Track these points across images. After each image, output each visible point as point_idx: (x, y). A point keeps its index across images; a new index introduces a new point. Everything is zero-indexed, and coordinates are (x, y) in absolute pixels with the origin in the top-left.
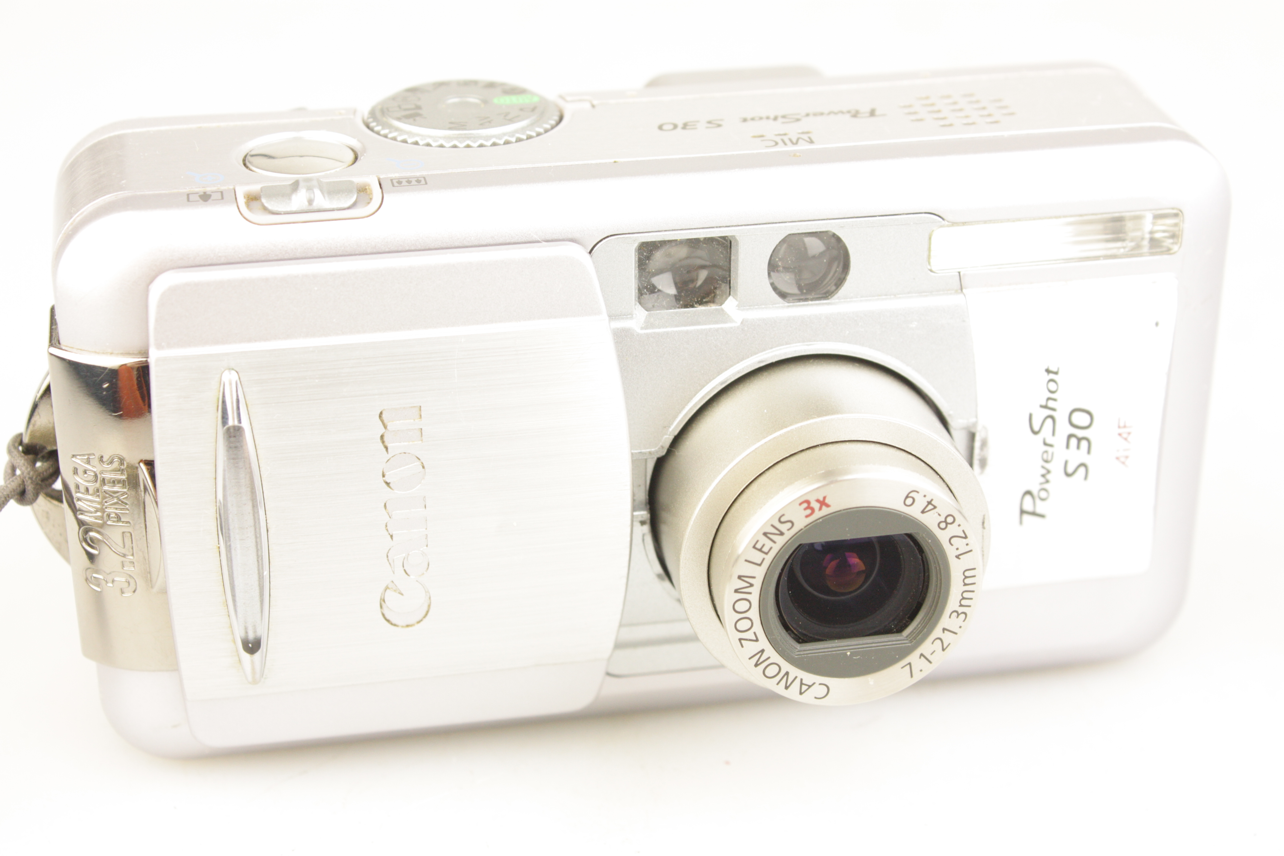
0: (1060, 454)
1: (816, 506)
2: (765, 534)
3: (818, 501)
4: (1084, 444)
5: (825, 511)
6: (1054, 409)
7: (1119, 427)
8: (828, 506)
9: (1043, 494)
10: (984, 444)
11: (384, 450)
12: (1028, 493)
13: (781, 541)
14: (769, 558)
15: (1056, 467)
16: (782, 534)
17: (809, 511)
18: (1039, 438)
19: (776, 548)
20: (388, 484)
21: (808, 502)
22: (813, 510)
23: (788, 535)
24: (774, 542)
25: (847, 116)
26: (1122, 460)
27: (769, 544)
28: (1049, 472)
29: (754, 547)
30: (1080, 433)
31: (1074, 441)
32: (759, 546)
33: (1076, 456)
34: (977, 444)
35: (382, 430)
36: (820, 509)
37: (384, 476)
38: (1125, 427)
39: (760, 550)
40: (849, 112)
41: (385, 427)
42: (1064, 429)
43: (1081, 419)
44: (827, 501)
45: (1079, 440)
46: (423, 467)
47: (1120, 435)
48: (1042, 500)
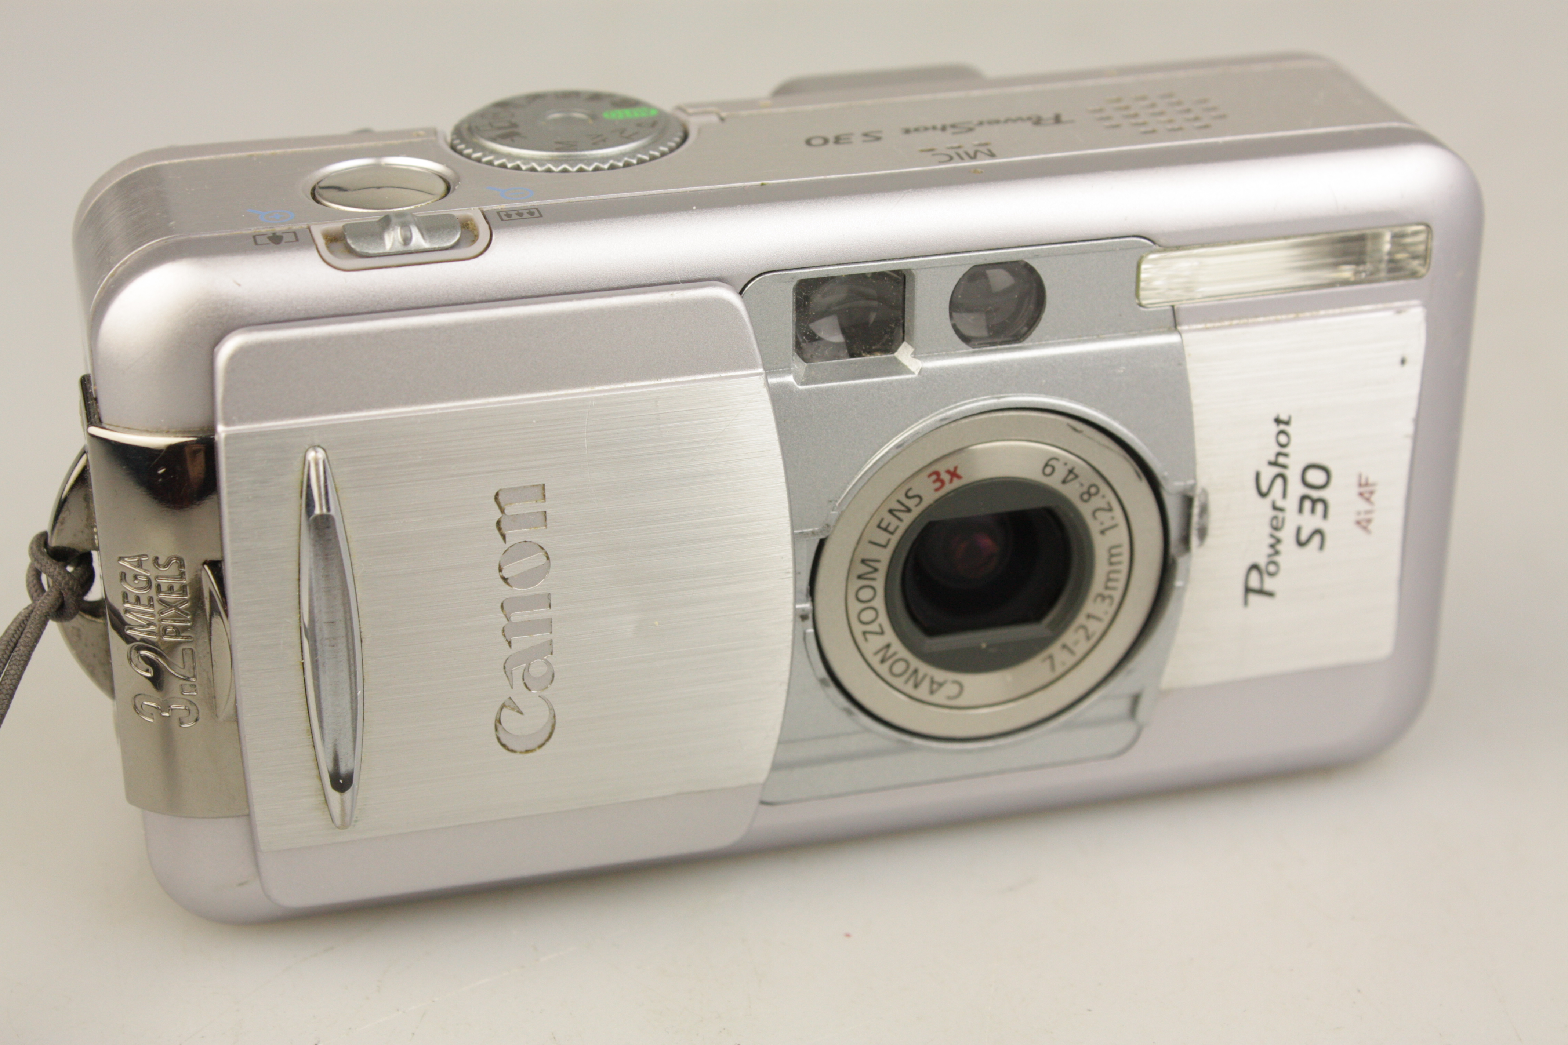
0: (1292, 519)
1: (946, 477)
3: (948, 472)
4: (1320, 507)
5: (957, 483)
6: (1284, 466)
7: (1360, 485)
8: (959, 477)
10: (1204, 510)
12: (1255, 567)
13: (908, 519)
15: (1287, 534)
16: (909, 510)
17: (938, 484)
18: (1267, 501)
20: (505, 580)
21: (937, 473)
22: (943, 483)
23: (916, 511)
25: (1028, 125)
26: (1363, 524)
28: (1278, 541)
30: (1315, 494)
31: (1307, 504)
33: (1310, 522)
34: (1196, 511)
35: (499, 515)
36: (951, 481)
37: (500, 570)
38: (1367, 484)
40: (1029, 119)
41: (502, 511)
42: (1296, 489)
43: (1316, 477)
44: (959, 472)
45: (1314, 502)
46: (548, 558)
47: (1361, 494)
48: (1271, 575)
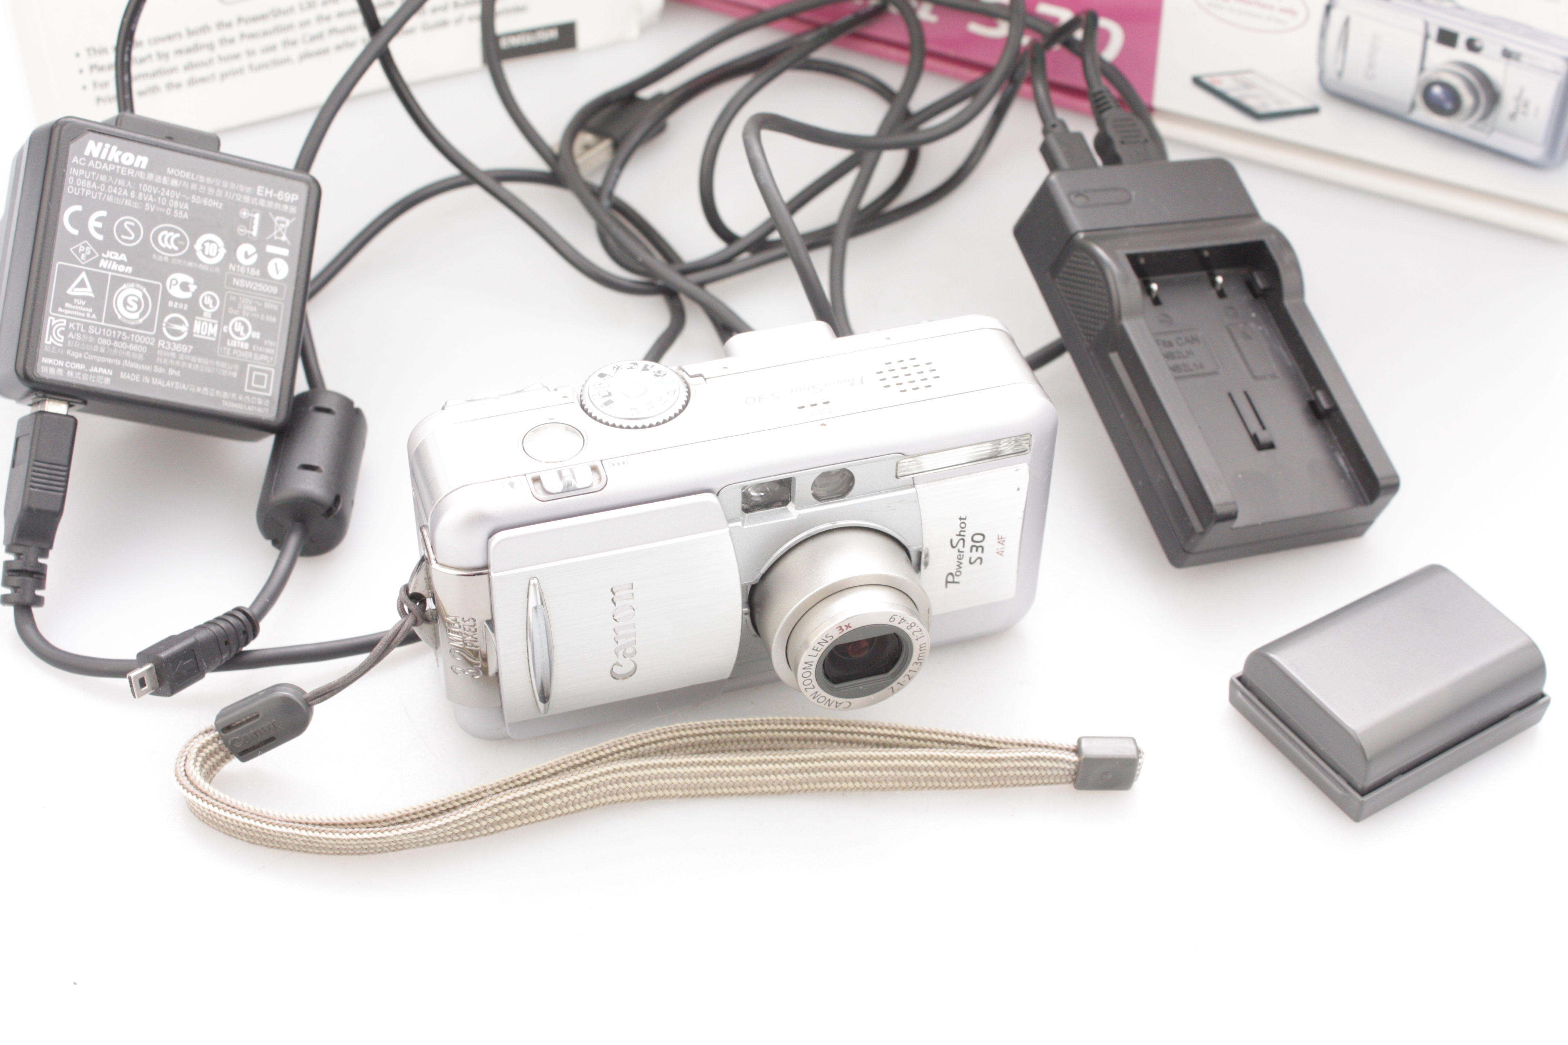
2: (819, 643)
9: (958, 573)
11: (613, 605)
14: (820, 653)
19: (824, 648)
24: (823, 646)
27: (820, 647)
29: (813, 649)
32: (815, 648)
39: (816, 650)
